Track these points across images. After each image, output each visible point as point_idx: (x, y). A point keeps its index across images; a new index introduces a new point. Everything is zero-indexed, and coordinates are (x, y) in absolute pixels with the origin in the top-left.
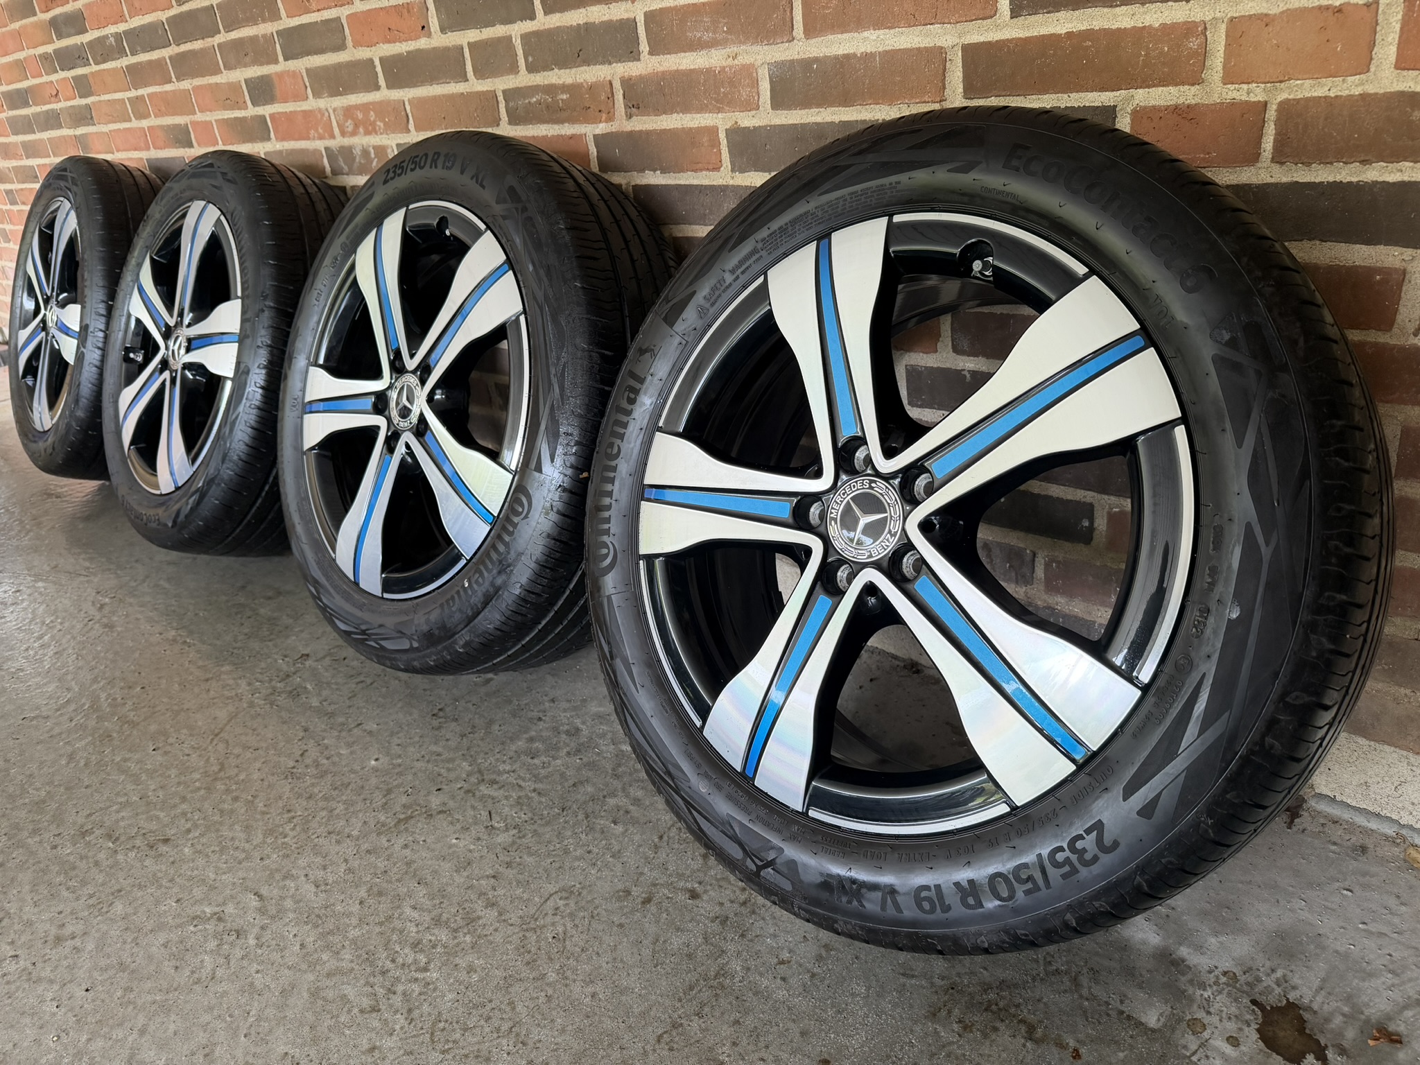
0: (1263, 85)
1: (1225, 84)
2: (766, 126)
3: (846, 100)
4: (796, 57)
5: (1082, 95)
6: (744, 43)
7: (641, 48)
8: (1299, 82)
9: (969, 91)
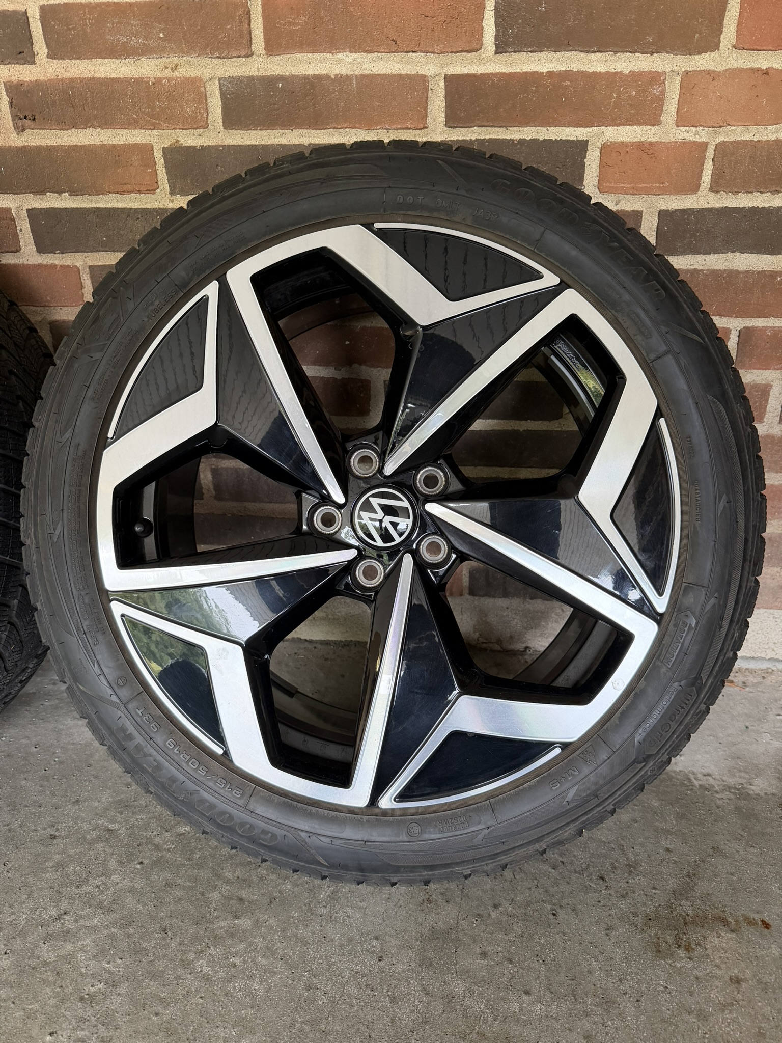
0: (707, 129)
1: (678, 126)
2: (216, 147)
3: (317, 123)
4: (256, 74)
5: (560, 129)
6: (188, 53)
7: (36, 49)
8: (733, 128)
9: (452, 120)
